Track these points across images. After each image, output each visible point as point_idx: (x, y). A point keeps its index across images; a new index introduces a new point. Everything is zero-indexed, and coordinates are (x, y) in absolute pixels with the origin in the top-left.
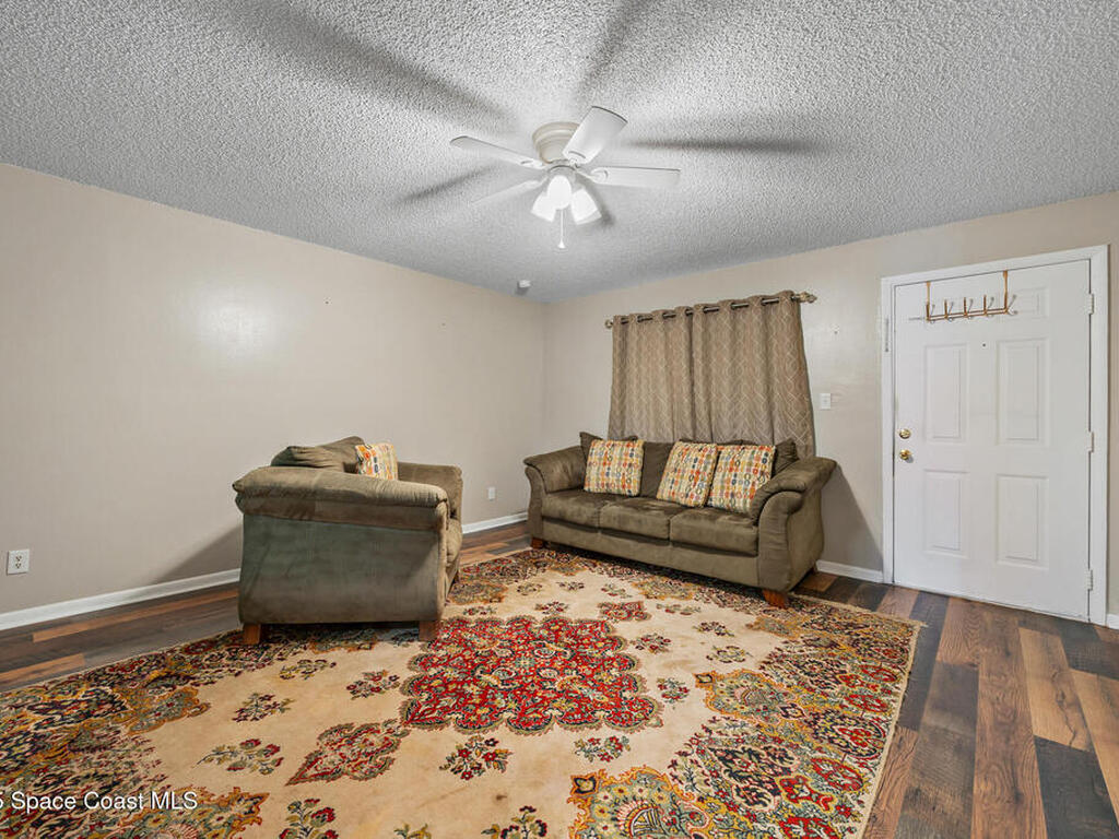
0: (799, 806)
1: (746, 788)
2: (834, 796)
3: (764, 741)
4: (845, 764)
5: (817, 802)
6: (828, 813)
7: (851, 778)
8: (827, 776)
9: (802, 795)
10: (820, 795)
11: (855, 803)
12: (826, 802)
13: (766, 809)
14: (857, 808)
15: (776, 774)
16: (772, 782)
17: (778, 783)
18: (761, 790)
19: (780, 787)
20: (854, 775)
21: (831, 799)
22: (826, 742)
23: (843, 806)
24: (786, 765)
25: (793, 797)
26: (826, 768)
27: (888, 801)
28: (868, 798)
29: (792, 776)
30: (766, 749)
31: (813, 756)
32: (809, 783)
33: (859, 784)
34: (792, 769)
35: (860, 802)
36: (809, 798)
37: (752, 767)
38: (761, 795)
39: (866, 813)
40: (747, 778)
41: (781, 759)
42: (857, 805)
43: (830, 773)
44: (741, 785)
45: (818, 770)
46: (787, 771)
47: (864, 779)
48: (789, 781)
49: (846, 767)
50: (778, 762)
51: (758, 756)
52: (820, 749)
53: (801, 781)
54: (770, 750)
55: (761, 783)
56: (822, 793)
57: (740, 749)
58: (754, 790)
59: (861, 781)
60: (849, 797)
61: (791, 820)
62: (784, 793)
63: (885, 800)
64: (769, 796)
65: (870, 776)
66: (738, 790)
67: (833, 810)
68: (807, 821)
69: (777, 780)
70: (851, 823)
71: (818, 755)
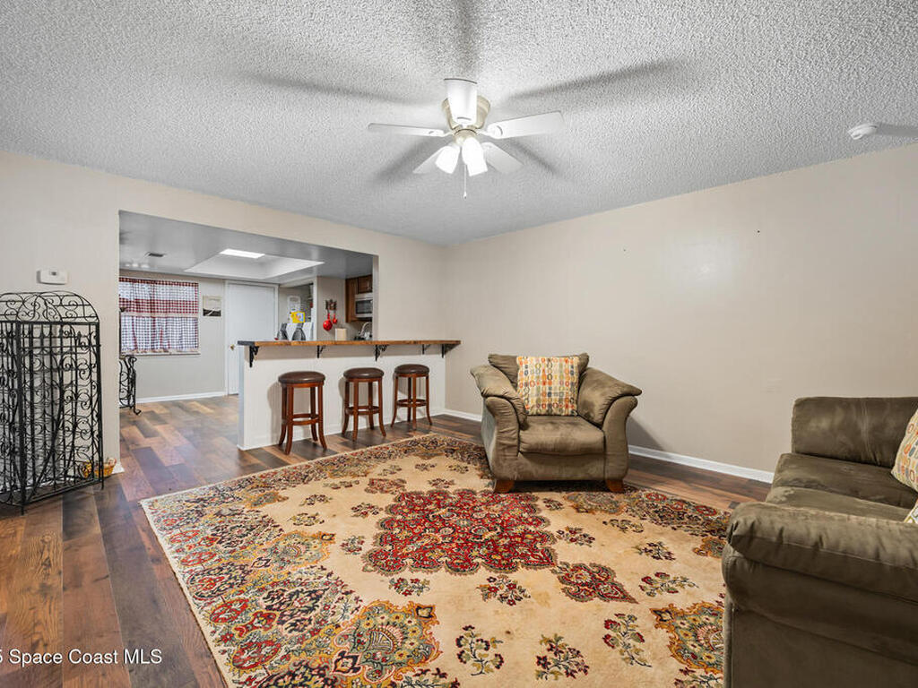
0: (250, 615)
1: (282, 595)
2: (241, 639)
3: (318, 623)
4: (260, 666)
5: (245, 626)
6: (233, 627)
7: (245, 661)
8: (259, 646)
9: (256, 620)
10: (248, 631)
11: (226, 648)
12: (242, 631)
13: (261, 598)
14: (222, 647)
15: (282, 615)
16: (278, 609)
17: (275, 612)
18: (276, 601)
19: (271, 612)
20: (245, 665)
21: (240, 636)
22: (293, 669)
23: (231, 639)
24: (286, 625)
25: (259, 615)
26: (266, 650)
27: (210, 676)
28: (222, 660)
29: (274, 623)
30: (310, 620)
31: (283, 648)
32: (262, 630)
33: (238, 665)
34: (280, 626)
35: (224, 652)
36: (251, 623)
37: (297, 604)
38: (273, 599)
39: (215, 650)
40: (290, 598)
41: (292, 625)
42: (225, 648)
43: (260, 649)
44: (286, 593)
45: (270, 643)
46: (281, 622)
47: (237, 670)
48: (273, 619)
49: (256, 665)
50: (293, 621)
51: (306, 612)
52: (287, 657)
53: (267, 626)
54: (307, 622)
55: (281, 604)
56: (249, 634)
57: (318, 603)
58: (278, 598)
59: (238, 667)
60: (232, 648)
61: (245, 606)
62: (265, 612)
63: (212, 674)
64: (269, 603)
65: (236, 678)
66: (284, 591)
67: (233, 631)
68: (238, 613)
69: (278, 613)
70: (217, 635)
71: (282, 652)
